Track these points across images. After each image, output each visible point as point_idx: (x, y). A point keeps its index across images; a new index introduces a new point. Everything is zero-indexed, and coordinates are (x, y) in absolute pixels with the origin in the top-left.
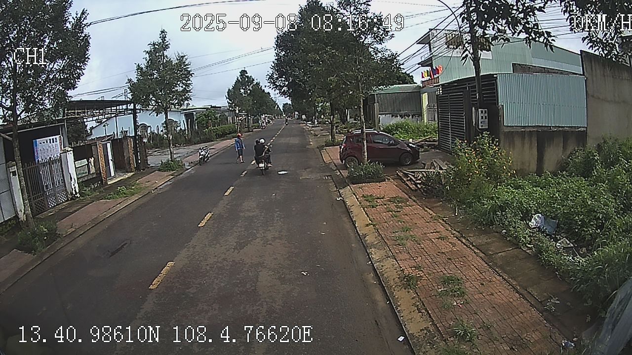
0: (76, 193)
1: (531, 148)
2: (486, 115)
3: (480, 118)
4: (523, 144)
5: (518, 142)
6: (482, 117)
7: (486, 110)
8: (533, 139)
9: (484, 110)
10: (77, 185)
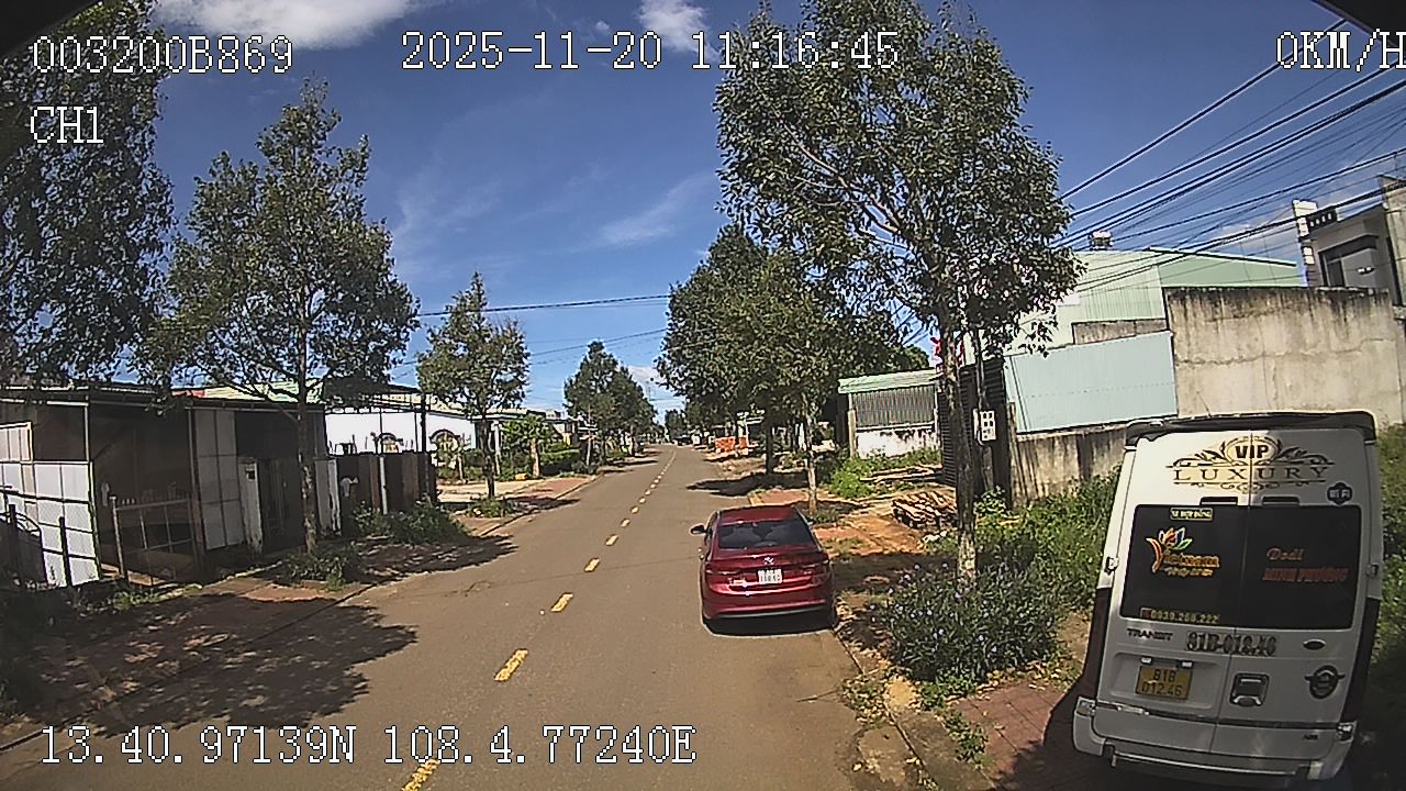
0: (337, 530)
1: (1066, 462)
2: (993, 419)
3: (983, 424)
4: (1052, 459)
5: (1043, 455)
6: (986, 424)
7: (993, 412)
8: (1068, 447)
9: (988, 414)
10: (338, 515)
